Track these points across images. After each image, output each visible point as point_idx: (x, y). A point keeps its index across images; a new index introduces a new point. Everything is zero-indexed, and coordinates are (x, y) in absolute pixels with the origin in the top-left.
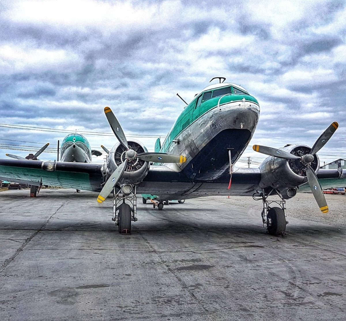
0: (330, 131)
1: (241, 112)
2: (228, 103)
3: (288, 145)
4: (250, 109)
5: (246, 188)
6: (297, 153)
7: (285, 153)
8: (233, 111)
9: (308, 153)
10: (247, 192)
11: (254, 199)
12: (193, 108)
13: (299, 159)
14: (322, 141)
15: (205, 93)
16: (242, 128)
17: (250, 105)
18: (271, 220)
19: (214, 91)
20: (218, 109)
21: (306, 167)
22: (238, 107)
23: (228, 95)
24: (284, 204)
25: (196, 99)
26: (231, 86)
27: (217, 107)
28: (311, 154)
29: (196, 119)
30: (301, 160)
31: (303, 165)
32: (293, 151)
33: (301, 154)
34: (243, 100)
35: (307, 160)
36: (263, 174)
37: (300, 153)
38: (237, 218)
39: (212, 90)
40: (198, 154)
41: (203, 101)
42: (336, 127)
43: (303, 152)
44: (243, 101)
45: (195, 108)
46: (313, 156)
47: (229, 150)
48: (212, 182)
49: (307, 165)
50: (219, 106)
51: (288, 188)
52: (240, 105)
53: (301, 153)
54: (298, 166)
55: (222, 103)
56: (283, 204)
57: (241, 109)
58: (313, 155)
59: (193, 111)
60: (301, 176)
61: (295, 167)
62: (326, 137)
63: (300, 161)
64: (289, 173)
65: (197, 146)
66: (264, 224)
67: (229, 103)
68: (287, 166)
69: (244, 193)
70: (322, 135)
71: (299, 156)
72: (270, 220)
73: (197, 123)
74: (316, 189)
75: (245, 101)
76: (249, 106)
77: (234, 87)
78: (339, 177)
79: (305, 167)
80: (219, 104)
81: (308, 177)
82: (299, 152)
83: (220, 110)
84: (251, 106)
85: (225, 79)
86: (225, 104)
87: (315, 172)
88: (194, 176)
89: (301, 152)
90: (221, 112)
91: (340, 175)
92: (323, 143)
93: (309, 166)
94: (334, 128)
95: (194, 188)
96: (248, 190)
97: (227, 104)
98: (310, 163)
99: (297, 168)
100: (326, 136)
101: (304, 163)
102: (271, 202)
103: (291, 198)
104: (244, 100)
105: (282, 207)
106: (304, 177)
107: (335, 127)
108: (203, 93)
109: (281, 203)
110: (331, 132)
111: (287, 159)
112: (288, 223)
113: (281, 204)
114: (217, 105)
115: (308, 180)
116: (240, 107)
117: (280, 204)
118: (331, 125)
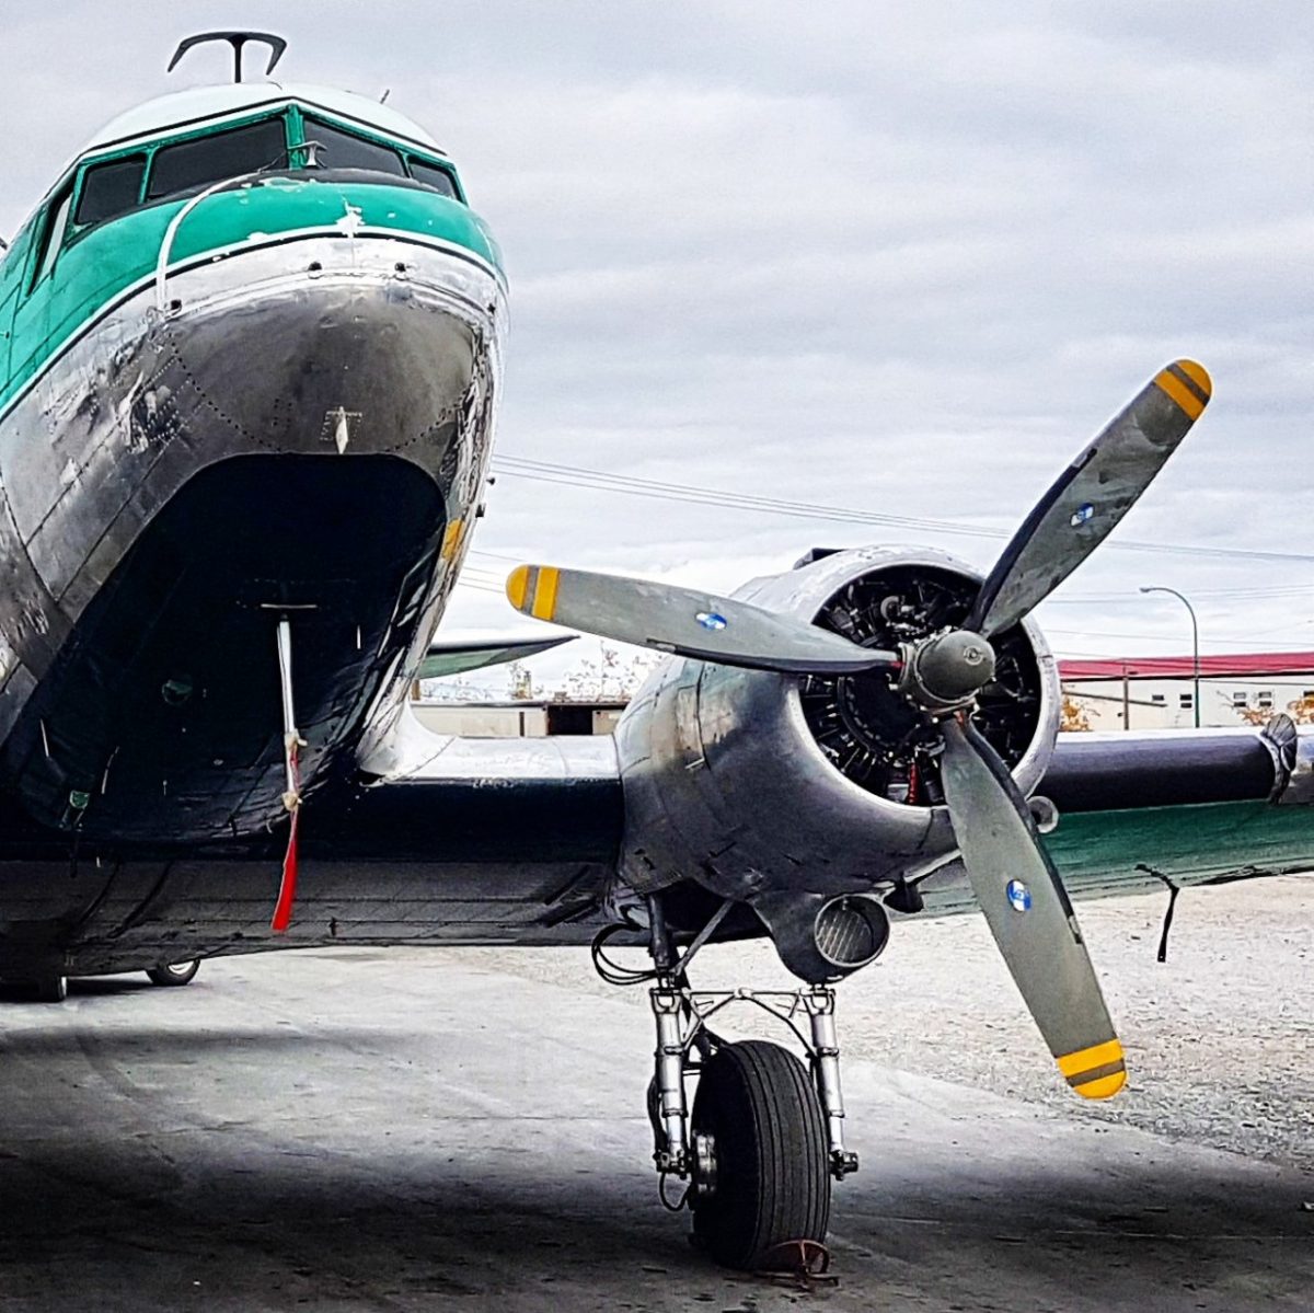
0: (1139, 438)
1: (325, 319)
2: (226, 250)
3: (819, 554)
4: (403, 297)
5: (527, 893)
6: (879, 622)
7: (767, 621)
8: (266, 317)
9: (957, 621)
10: (549, 920)
11: (601, 971)
12: (20, 284)
13: (879, 672)
14: (1075, 521)
15: (95, 167)
16: (342, 448)
17: (401, 268)
18: (716, 1146)
19: (166, 148)
20: (161, 296)
21: (938, 728)
22: (304, 283)
23: (238, 186)
24: (821, 1012)
25: (39, 214)
26: (286, 110)
27: (153, 283)
28: (977, 629)
29: (27, 377)
30: (896, 673)
31: (922, 717)
32: (839, 599)
33: (904, 626)
34: (341, 226)
35: (944, 678)
36: (632, 782)
37: (900, 620)
38: (537, 1107)
39: (148, 145)
40: (66, 648)
41: (78, 229)
42: (1196, 403)
43: (918, 611)
44: (338, 235)
45: (25, 287)
46: (989, 647)
47: (275, 619)
48: (243, 849)
49: (950, 716)
50: (169, 276)
51: (819, 896)
52: (316, 267)
53: (909, 619)
54: (877, 722)
55: (192, 249)
56: (812, 1017)
57: (329, 297)
58: (989, 640)
59: (16, 313)
60: (906, 802)
61: (861, 730)
62: (1108, 487)
63: (893, 687)
64: (807, 782)
65: (53, 590)
66: (667, 1176)
67: (234, 254)
68: (791, 727)
69: (531, 924)
70: (1071, 474)
71: (889, 641)
72: (704, 1144)
73: (36, 406)
74: (1019, 905)
75: (357, 236)
76: (392, 271)
77: (309, 117)
78: (1279, 793)
79: (932, 733)
80: (170, 262)
81: (953, 814)
82: (893, 613)
83: (176, 305)
84: (409, 273)
85: (279, 45)
86: (209, 261)
87: (1015, 774)
88: (75, 812)
89: (905, 609)
90: (180, 327)
91: (1277, 778)
92: (1085, 531)
93: (964, 727)
94: (1179, 410)
95: (114, 896)
96: (548, 902)
97: (224, 257)
98: (971, 699)
99: (873, 742)
100: (1102, 481)
101: (920, 703)
102: (718, 999)
103: (847, 972)
104: (350, 223)
105: (809, 1040)
106: (925, 811)
107: (1188, 401)
108: (84, 168)
109: (801, 1006)
110: (1151, 446)
111: (786, 672)
112: (854, 1167)
113: (802, 1022)
114: (155, 269)
115: (961, 841)
116: (324, 282)
117: (786, 1013)
118: (1153, 384)
